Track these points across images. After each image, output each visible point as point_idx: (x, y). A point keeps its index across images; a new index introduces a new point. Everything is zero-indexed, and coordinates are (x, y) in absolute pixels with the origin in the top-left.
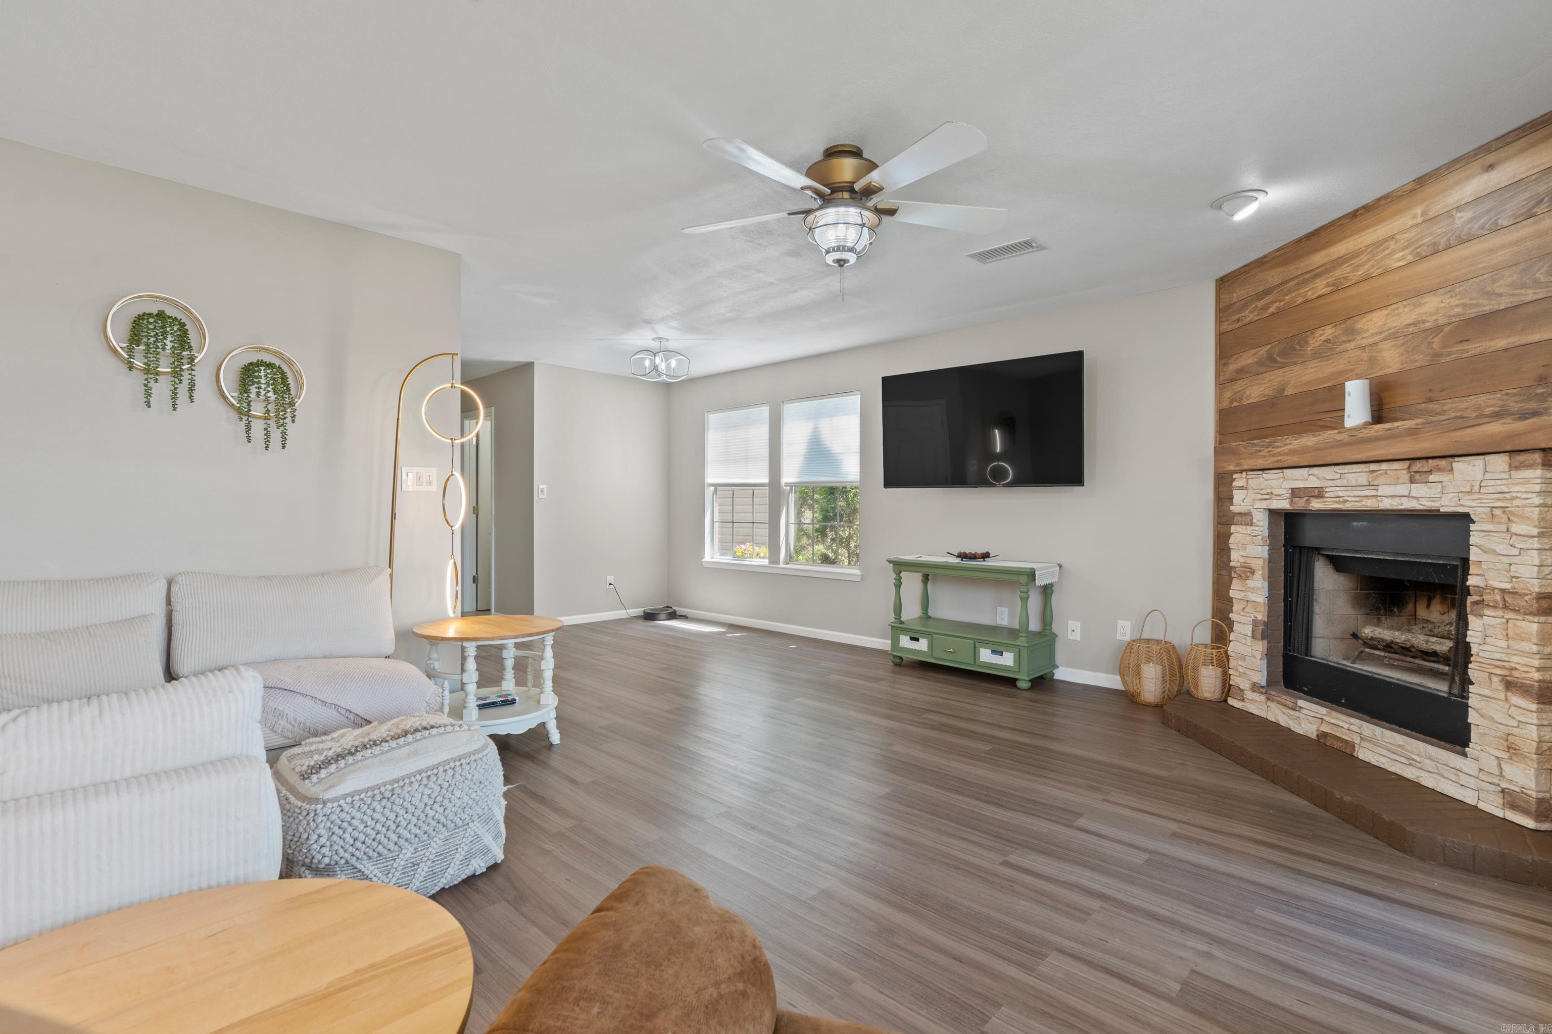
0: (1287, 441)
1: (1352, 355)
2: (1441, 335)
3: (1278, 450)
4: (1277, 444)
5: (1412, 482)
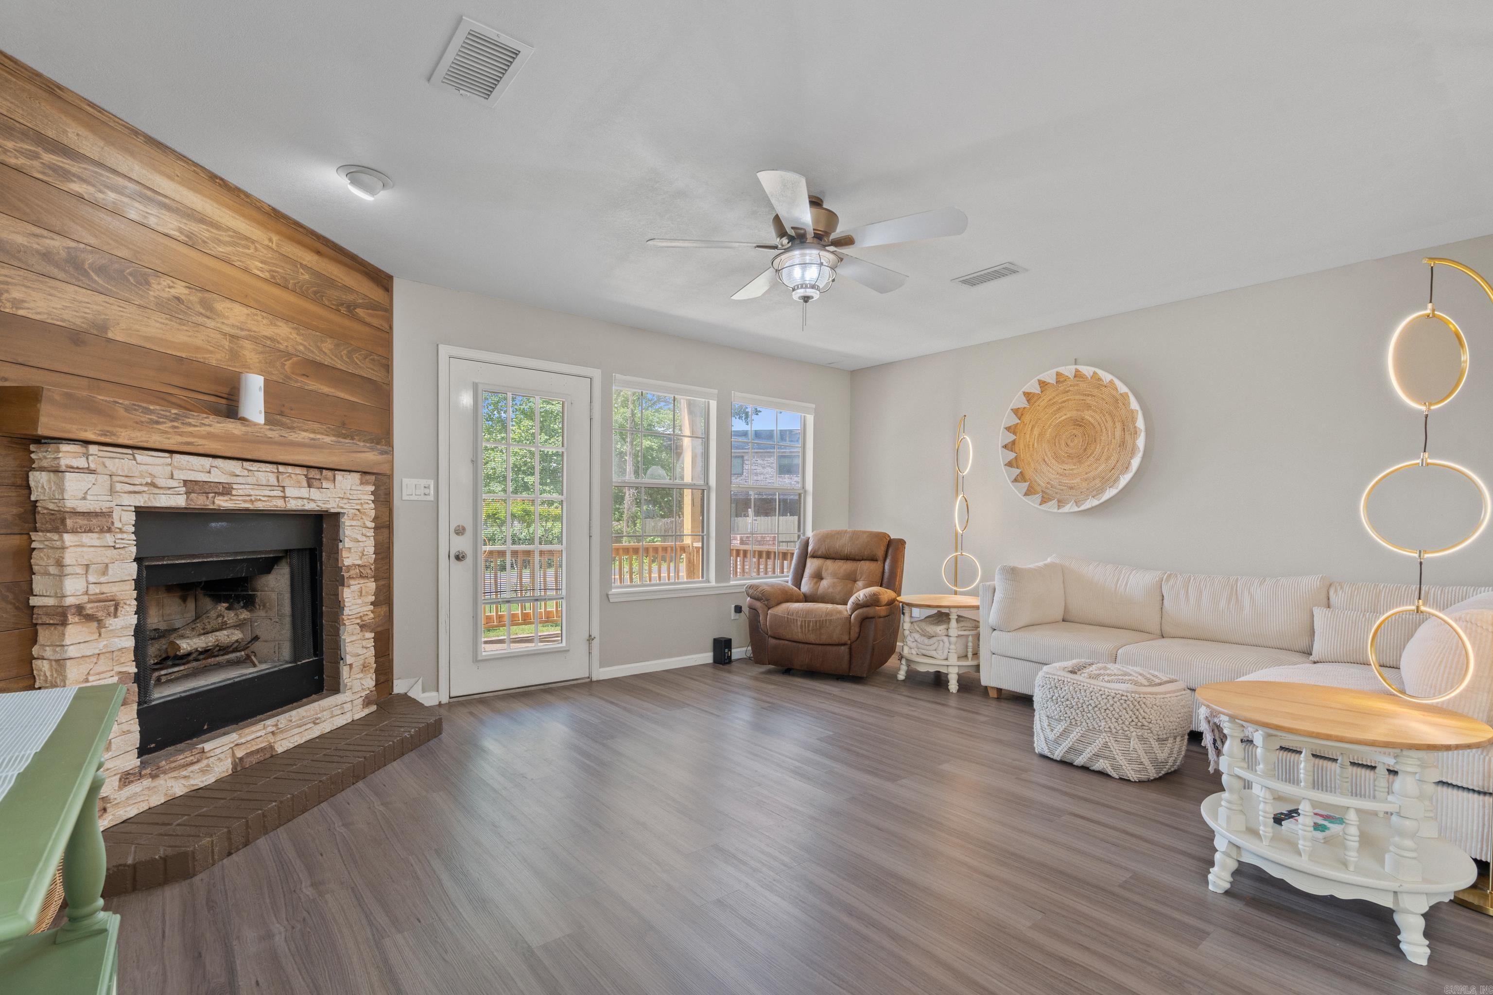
0: (206, 421)
1: (212, 335)
2: (290, 361)
3: (191, 429)
4: (190, 420)
5: (310, 486)
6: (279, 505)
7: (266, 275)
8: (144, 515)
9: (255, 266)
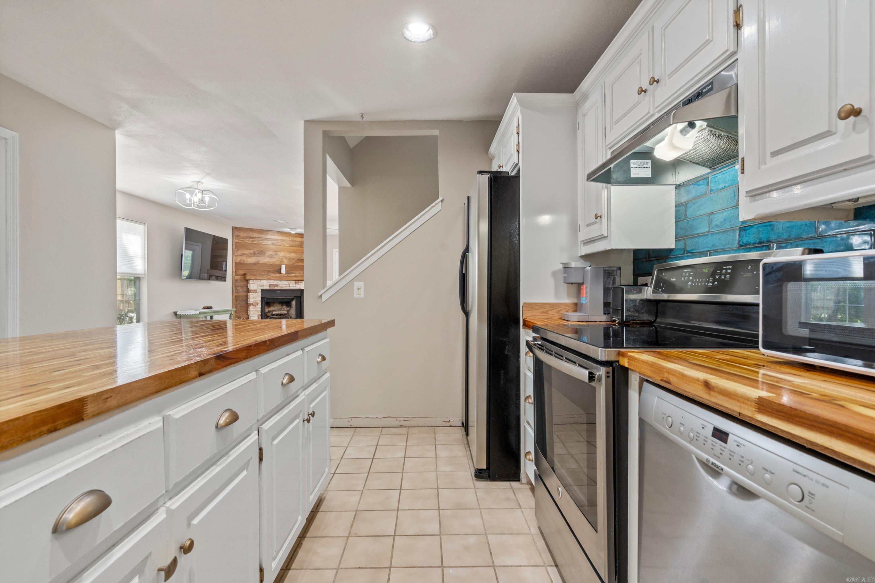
1: (276, 259)
5: (296, 284)
6: (288, 288)
7: (289, 245)
8: (262, 290)
9: (286, 245)
